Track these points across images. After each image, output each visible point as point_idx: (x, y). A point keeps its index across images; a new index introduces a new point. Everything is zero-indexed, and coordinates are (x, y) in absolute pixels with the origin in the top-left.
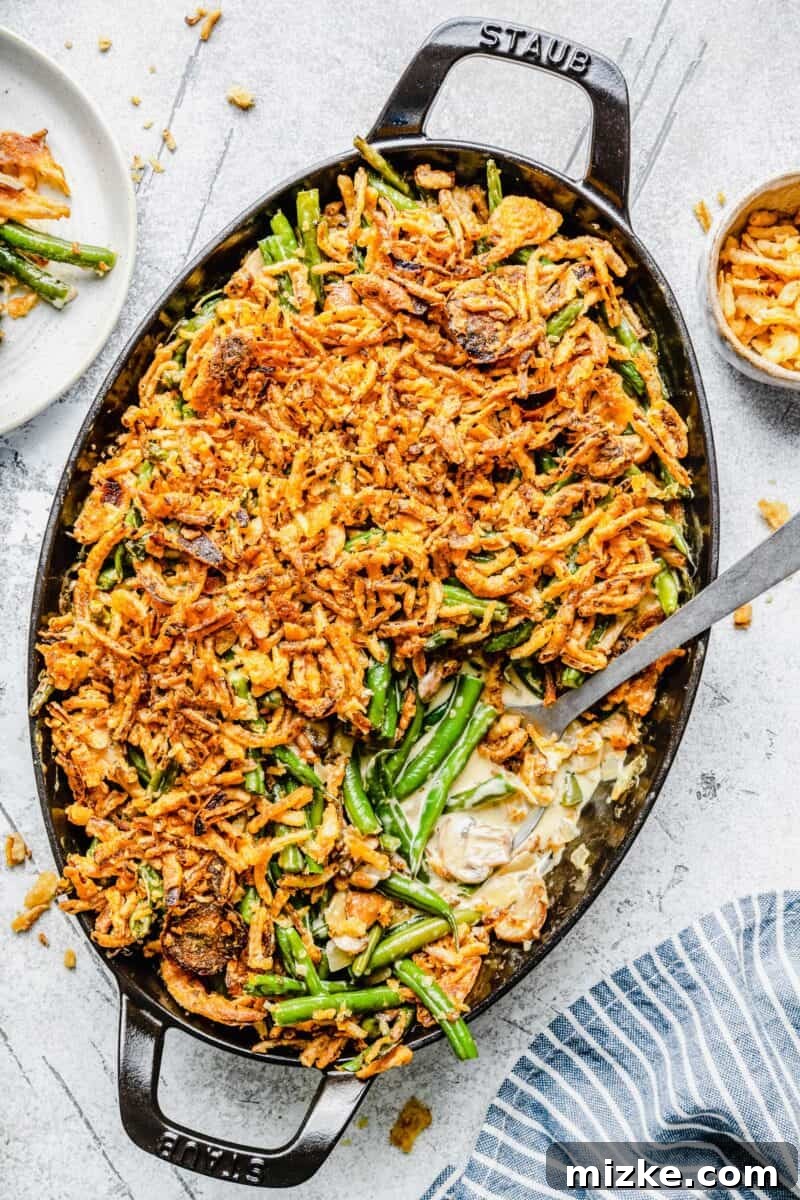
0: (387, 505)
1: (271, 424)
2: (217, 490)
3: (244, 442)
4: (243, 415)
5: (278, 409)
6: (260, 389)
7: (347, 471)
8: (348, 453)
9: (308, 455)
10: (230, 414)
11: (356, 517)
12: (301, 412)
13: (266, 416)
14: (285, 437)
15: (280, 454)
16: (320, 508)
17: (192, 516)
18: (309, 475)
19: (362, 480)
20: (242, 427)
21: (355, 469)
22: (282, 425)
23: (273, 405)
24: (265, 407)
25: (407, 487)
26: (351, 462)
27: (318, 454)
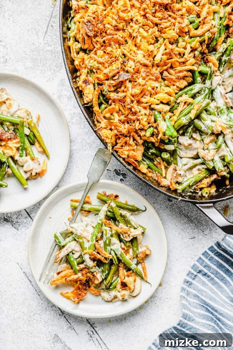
0: (158, 31)
1: (113, 35)
2: (113, 62)
3: (110, 45)
4: (104, 39)
5: (112, 30)
6: (103, 28)
7: (141, 30)
8: (138, 25)
9: (128, 33)
10: (101, 40)
11: (153, 40)
12: (119, 25)
13: (110, 34)
14: (120, 34)
15: (122, 40)
16: (142, 45)
17: (114, 72)
18: (133, 39)
19: (147, 29)
20: (107, 41)
21: (143, 28)
22: (116, 32)
23: (110, 30)
24: (108, 32)
25: (159, 21)
26: (140, 27)
27: (131, 31)
